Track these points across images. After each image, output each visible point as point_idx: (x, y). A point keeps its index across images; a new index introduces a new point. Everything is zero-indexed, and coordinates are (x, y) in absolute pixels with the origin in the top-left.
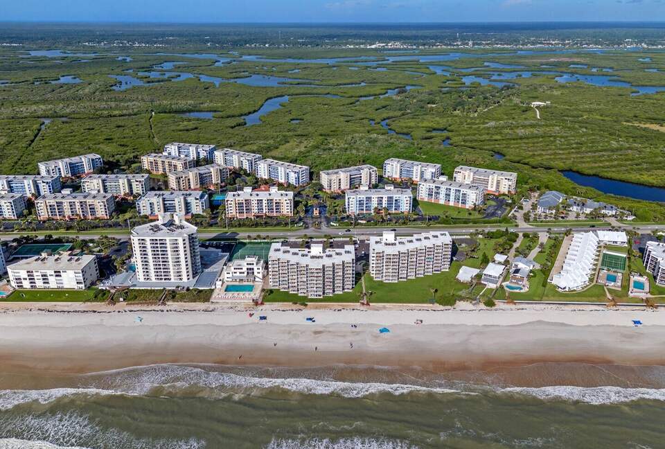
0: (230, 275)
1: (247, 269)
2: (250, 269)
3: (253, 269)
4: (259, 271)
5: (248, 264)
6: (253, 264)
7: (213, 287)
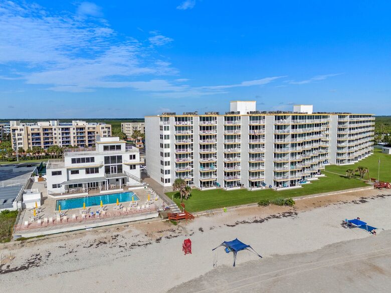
0: (61, 179)
1: (107, 159)
2: (113, 158)
3: (120, 158)
4: (133, 162)
5: (106, 148)
6: (119, 147)
7: (16, 206)
